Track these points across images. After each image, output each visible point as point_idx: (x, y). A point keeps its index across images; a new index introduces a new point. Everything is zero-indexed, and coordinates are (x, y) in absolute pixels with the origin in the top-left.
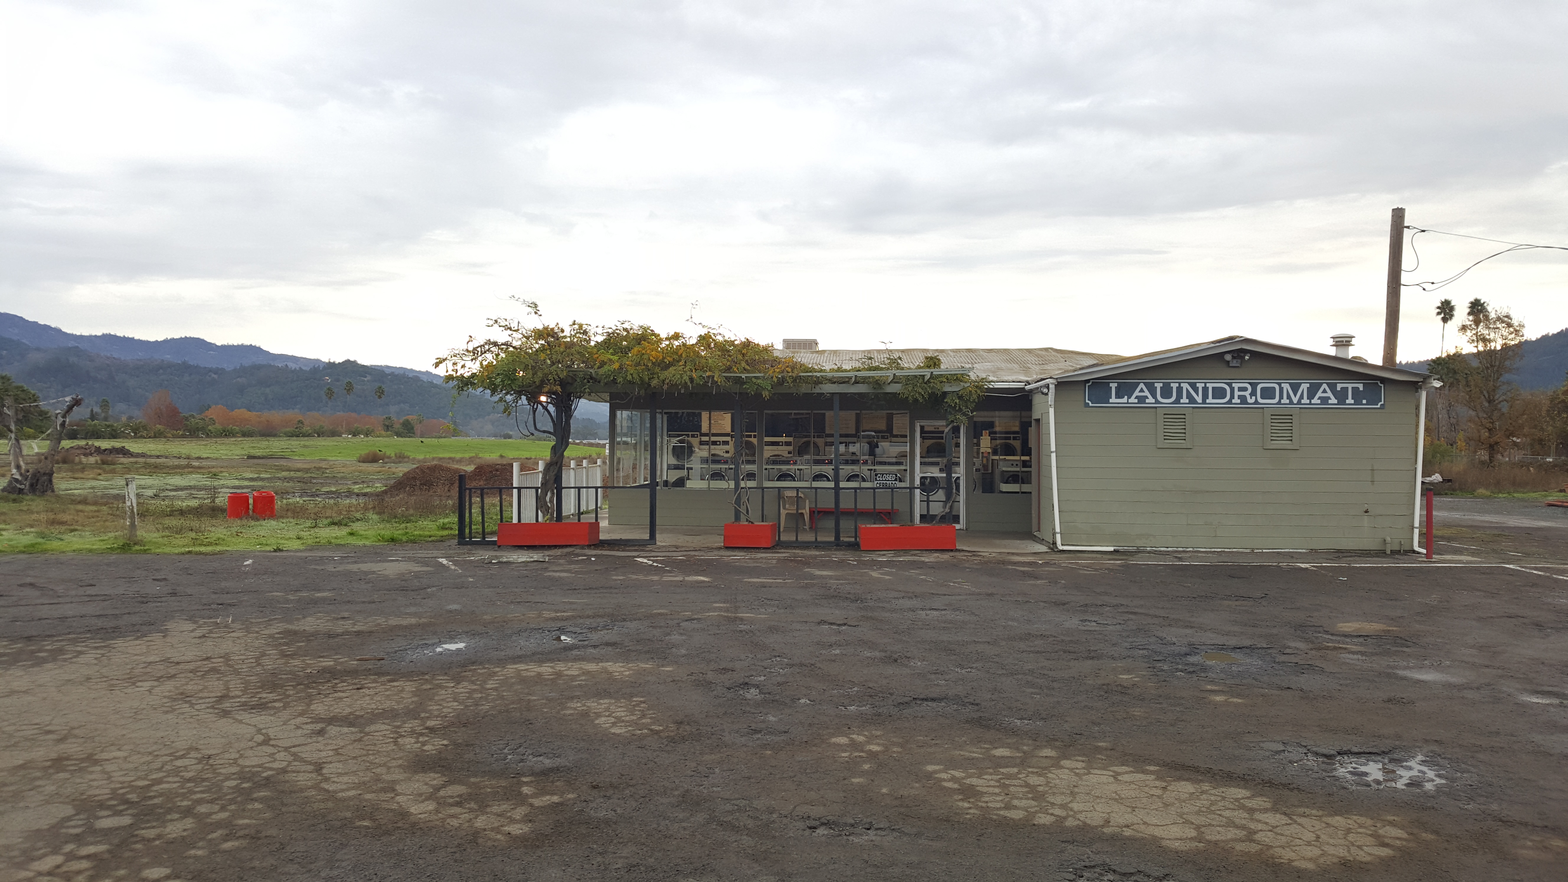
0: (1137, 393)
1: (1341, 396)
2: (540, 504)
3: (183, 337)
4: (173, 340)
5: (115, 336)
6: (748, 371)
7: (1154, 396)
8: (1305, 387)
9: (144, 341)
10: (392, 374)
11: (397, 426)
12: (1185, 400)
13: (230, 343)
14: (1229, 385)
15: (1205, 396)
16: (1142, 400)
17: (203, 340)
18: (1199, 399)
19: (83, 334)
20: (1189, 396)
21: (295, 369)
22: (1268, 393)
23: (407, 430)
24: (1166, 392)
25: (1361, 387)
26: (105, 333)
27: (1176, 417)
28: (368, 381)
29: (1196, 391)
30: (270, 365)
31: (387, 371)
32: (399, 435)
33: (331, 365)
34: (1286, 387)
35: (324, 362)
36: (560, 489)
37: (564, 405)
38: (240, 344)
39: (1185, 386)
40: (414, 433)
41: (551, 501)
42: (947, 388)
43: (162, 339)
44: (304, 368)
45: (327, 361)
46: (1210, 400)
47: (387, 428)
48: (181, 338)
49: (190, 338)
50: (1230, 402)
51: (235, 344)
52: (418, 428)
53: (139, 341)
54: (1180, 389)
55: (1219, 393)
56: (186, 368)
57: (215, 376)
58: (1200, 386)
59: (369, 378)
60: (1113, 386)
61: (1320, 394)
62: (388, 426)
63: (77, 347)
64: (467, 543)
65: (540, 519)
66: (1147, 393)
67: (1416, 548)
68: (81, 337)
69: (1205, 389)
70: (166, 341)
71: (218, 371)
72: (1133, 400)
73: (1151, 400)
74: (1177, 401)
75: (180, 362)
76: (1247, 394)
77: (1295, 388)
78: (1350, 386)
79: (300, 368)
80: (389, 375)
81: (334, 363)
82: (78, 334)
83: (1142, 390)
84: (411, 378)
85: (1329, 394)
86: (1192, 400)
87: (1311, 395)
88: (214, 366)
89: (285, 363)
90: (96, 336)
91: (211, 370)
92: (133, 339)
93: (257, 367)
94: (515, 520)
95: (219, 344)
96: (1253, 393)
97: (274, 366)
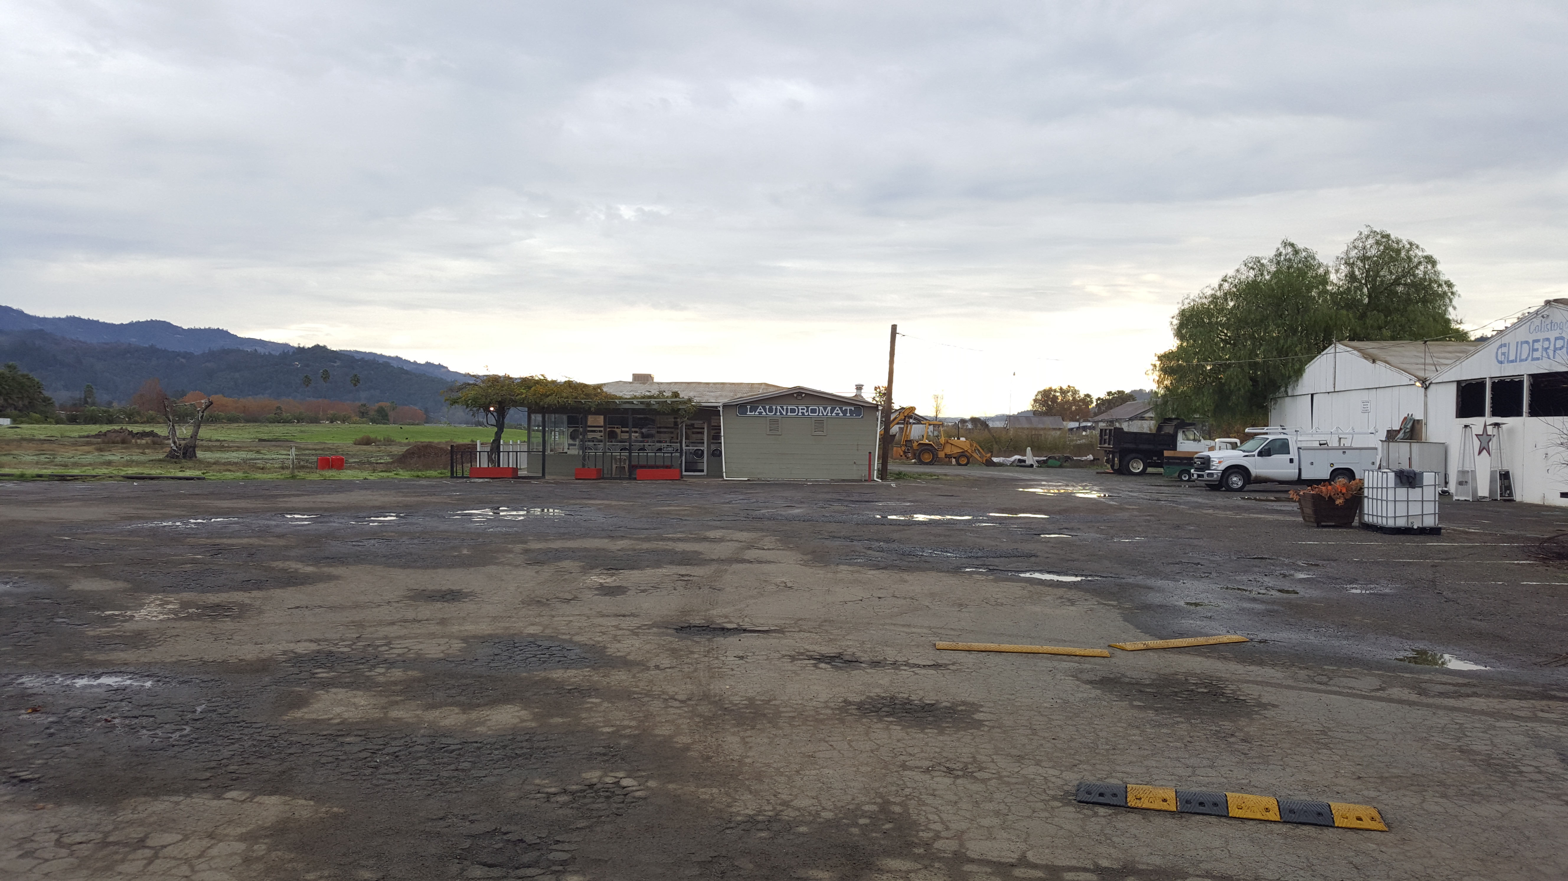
0: (758, 410)
1: (845, 412)
2: (490, 459)
3: (149, 320)
4: (138, 323)
5: (80, 319)
6: (585, 399)
7: (766, 412)
8: (829, 408)
9: (109, 324)
10: (362, 360)
11: (372, 413)
12: (778, 414)
13: (197, 327)
14: (797, 407)
15: (787, 412)
16: (760, 413)
17: (169, 324)
18: (784, 413)
19: (46, 316)
20: (780, 412)
21: (265, 354)
22: (814, 411)
23: (382, 417)
24: (771, 410)
25: (853, 408)
26: (69, 315)
27: (773, 421)
28: (338, 367)
29: (783, 410)
30: (239, 350)
31: (358, 357)
32: (374, 421)
33: (301, 350)
34: (821, 408)
35: (293, 347)
36: (499, 452)
37: (501, 412)
38: (207, 327)
39: (779, 407)
40: (388, 420)
41: (495, 458)
42: (680, 407)
43: (127, 322)
44: (273, 353)
45: (296, 345)
46: (789, 414)
47: (363, 414)
48: (147, 321)
49: (156, 321)
50: (797, 415)
51: (202, 328)
52: (392, 415)
53: (104, 323)
54: (776, 409)
55: (793, 411)
56: (153, 351)
57: (183, 360)
58: (785, 407)
59: (338, 363)
60: (749, 407)
61: (835, 412)
62: (363, 413)
63: (42, 330)
64: (455, 477)
65: (490, 466)
66: (762, 410)
67: (875, 479)
68: (45, 319)
69: (787, 409)
70: (131, 324)
71: (187, 356)
72: (757, 413)
73: (764, 413)
74: (775, 414)
75: (147, 346)
76: (805, 411)
77: (825, 409)
78: (848, 408)
79: (269, 352)
80: (358, 360)
81: (303, 348)
82: (41, 316)
83: (760, 409)
84: (382, 364)
85: (840, 412)
86: (781, 414)
87: (832, 411)
88: (182, 350)
89: (254, 348)
90: (59, 319)
91: (179, 354)
92: (98, 321)
93: (226, 352)
94: (478, 466)
95: (185, 327)
96: (807, 411)
97: (243, 351)
